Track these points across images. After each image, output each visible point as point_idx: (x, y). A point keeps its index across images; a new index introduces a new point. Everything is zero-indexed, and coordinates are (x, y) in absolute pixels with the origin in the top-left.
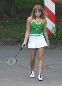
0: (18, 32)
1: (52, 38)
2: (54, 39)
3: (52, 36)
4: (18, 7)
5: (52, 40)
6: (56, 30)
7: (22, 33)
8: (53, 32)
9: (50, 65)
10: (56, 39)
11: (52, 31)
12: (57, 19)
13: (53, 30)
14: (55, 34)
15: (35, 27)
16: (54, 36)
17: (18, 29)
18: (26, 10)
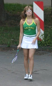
0: (8, 38)
1: (41, 44)
2: (43, 45)
3: (41, 42)
4: (8, 14)
5: (41, 46)
6: (44, 37)
7: (12, 39)
8: (42, 39)
9: (39, 71)
10: (44, 45)
11: (40, 37)
12: (45, 26)
13: (42, 37)
14: (43, 40)
15: (27, 28)
16: (43, 43)
17: (8, 35)
18: (15, 17)
